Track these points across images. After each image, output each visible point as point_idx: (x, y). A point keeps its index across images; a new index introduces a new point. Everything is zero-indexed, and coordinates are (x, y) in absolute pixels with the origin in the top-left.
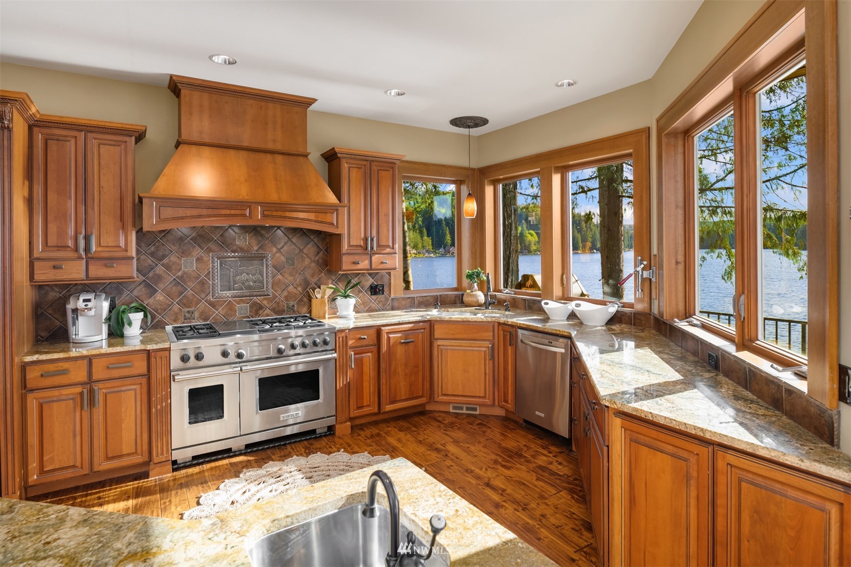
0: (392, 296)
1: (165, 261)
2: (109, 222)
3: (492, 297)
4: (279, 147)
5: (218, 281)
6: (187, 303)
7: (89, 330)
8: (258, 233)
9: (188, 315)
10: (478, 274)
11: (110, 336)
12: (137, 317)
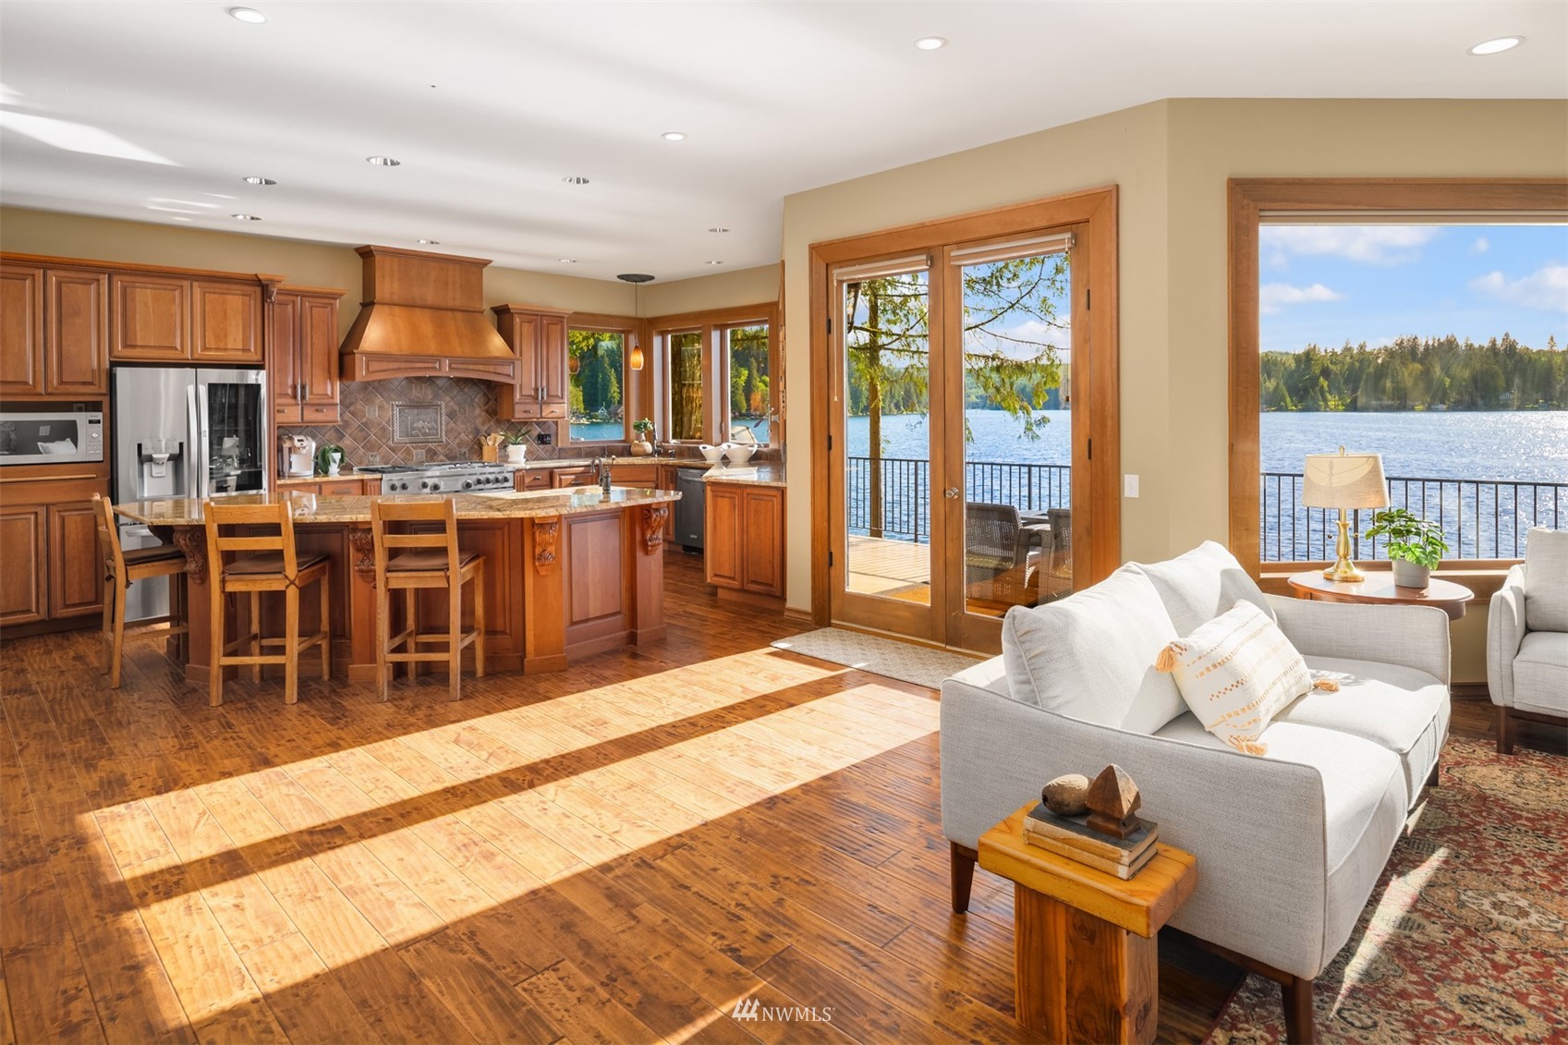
0: (559, 446)
1: (352, 408)
2: (319, 373)
3: (658, 446)
4: (458, 304)
5: (397, 427)
6: (370, 447)
7: (301, 466)
8: (433, 382)
9: (371, 459)
10: (645, 425)
11: (316, 473)
12: (337, 456)
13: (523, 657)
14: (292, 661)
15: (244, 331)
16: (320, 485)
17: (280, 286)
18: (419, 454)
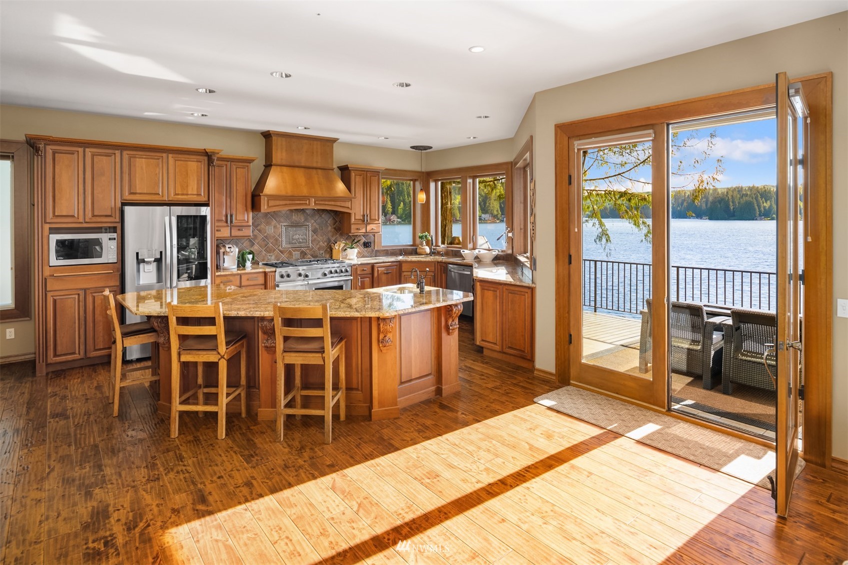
0: (376, 249)
1: (259, 228)
2: (240, 207)
3: (434, 249)
4: (319, 165)
5: (284, 239)
6: (269, 251)
7: (230, 263)
8: (305, 212)
9: (269, 257)
10: (426, 236)
11: (238, 266)
12: (250, 257)
13: (370, 408)
14: (222, 410)
15: (198, 183)
16: (241, 275)
17: (218, 156)
18: (297, 254)
